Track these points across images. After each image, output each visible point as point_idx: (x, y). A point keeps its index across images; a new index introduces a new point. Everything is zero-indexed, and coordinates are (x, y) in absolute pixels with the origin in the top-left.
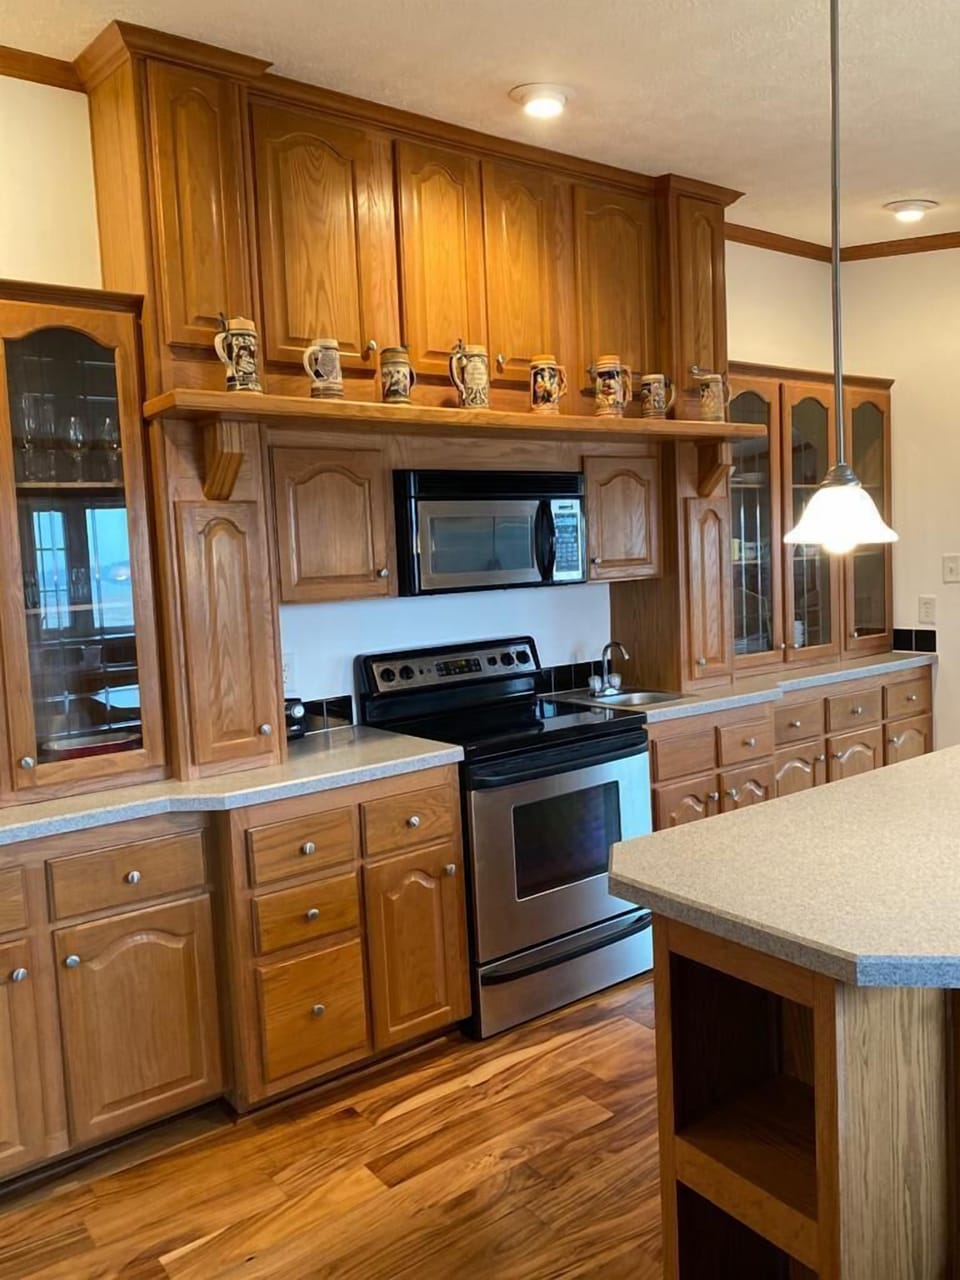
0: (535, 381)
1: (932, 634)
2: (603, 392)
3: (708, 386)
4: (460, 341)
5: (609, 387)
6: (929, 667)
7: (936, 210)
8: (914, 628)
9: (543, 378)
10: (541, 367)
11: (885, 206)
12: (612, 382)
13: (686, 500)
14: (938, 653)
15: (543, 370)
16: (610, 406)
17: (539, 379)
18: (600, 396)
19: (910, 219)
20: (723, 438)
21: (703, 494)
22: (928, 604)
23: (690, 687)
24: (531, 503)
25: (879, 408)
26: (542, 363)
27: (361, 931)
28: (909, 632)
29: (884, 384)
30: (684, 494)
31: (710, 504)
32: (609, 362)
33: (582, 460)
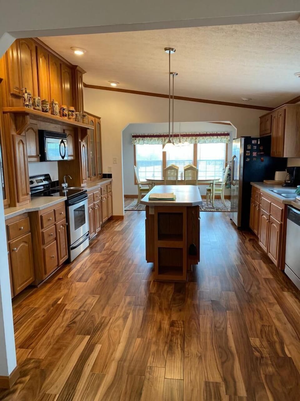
0: (63, 111)
1: (111, 174)
2: (72, 115)
3: (85, 116)
4: (53, 100)
5: (73, 114)
6: (111, 182)
7: (119, 84)
8: (107, 173)
9: (65, 110)
10: (64, 108)
11: (109, 81)
12: (73, 113)
13: (80, 142)
14: (113, 178)
15: (65, 109)
16: (73, 119)
17: (64, 111)
18: (71, 116)
19: (114, 85)
20: (88, 129)
21: (82, 141)
22: (110, 168)
23: (82, 185)
24: (60, 140)
25: (99, 124)
26: (65, 107)
27: (56, 239)
28: (106, 174)
29: (99, 118)
30: (80, 140)
31: (83, 143)
32: (72, 108)
33: (64, 130)
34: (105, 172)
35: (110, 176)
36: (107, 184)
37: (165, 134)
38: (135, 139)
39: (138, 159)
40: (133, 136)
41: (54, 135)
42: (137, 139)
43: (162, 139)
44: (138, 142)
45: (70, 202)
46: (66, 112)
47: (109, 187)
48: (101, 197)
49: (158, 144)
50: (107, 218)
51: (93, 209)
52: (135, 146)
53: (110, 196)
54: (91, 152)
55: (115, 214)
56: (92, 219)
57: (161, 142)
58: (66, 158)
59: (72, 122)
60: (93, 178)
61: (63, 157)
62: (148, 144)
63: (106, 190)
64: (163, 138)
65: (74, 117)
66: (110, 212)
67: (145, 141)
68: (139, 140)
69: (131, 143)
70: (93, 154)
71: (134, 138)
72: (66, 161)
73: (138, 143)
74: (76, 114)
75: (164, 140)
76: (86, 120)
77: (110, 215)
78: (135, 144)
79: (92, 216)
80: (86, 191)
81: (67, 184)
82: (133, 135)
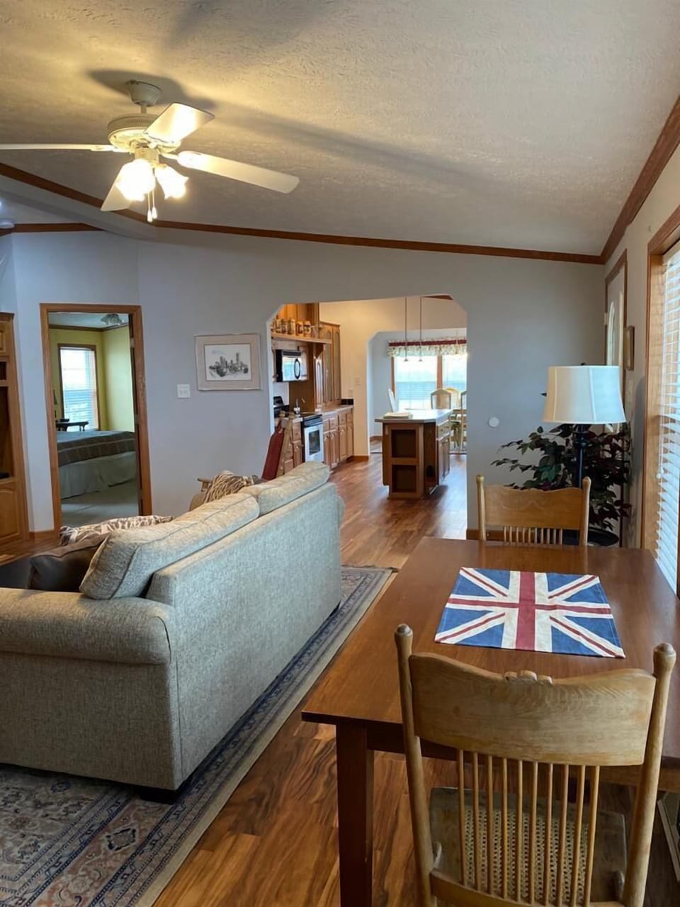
0: (299, 328)
1: (353, 400)
2: (307, 331)
3: (321, 329)
6: (352, 410)
8: (347, 398)
9: (301, 327)
12: (309, 328)
14: (354, 405)
15: (301, 325)
16: (308, 334)
20: (325, 344)
21: (317, 358)
22: (351, 391)
23: (316, 410)
24: (294, 359)
25: (338, 334)
26: (301, 323)
27: (293, 458)
28: (345, 400)
29: (338, 326)
30: (315, 358)
31: (318, 361)
32: (308, 323)
33: (298, 348)
34: (345, 396)
35: (350, 402)
36: (345, 412)
37: (440, 340)
38: (394, 349)
39: (397, 379)
40: (391, 344)
41: (289, 354)
42: (397, 348)
43: (436, 348)
44: (397, 352)
45: (306, 424)
46: (302, 329)
47: (348, 418)
48: (339, 429)
49: (431, 355)
50: (345, 457)
51: (329, 438)
52: (393, 359)
53: (350, 429)
54: (327, 371)
55: (357, 454)
56: (327, 449)
57: (434, 351)
58: (300, 378)
59: (309, 339)
60: (329, 403)
61: (297, 378)
62: (413, 355)
63: (344, 419)
64: (438, 346)
65: (310, 332)
66: (350, 449)
67: (409, 352)
68: (400, 349)
69: (386, 354)
70: (329, 373)
71: (392, 347)
72: (300, 381)
73: (398, 355)
74: (312, 329)
75: (438, 349)
76: (322, 334)
77: (350, 455)
78: (394, 356)
79: (327, 446)
80: (321, 415)
81: (299, 409)
82: (390, 342)
